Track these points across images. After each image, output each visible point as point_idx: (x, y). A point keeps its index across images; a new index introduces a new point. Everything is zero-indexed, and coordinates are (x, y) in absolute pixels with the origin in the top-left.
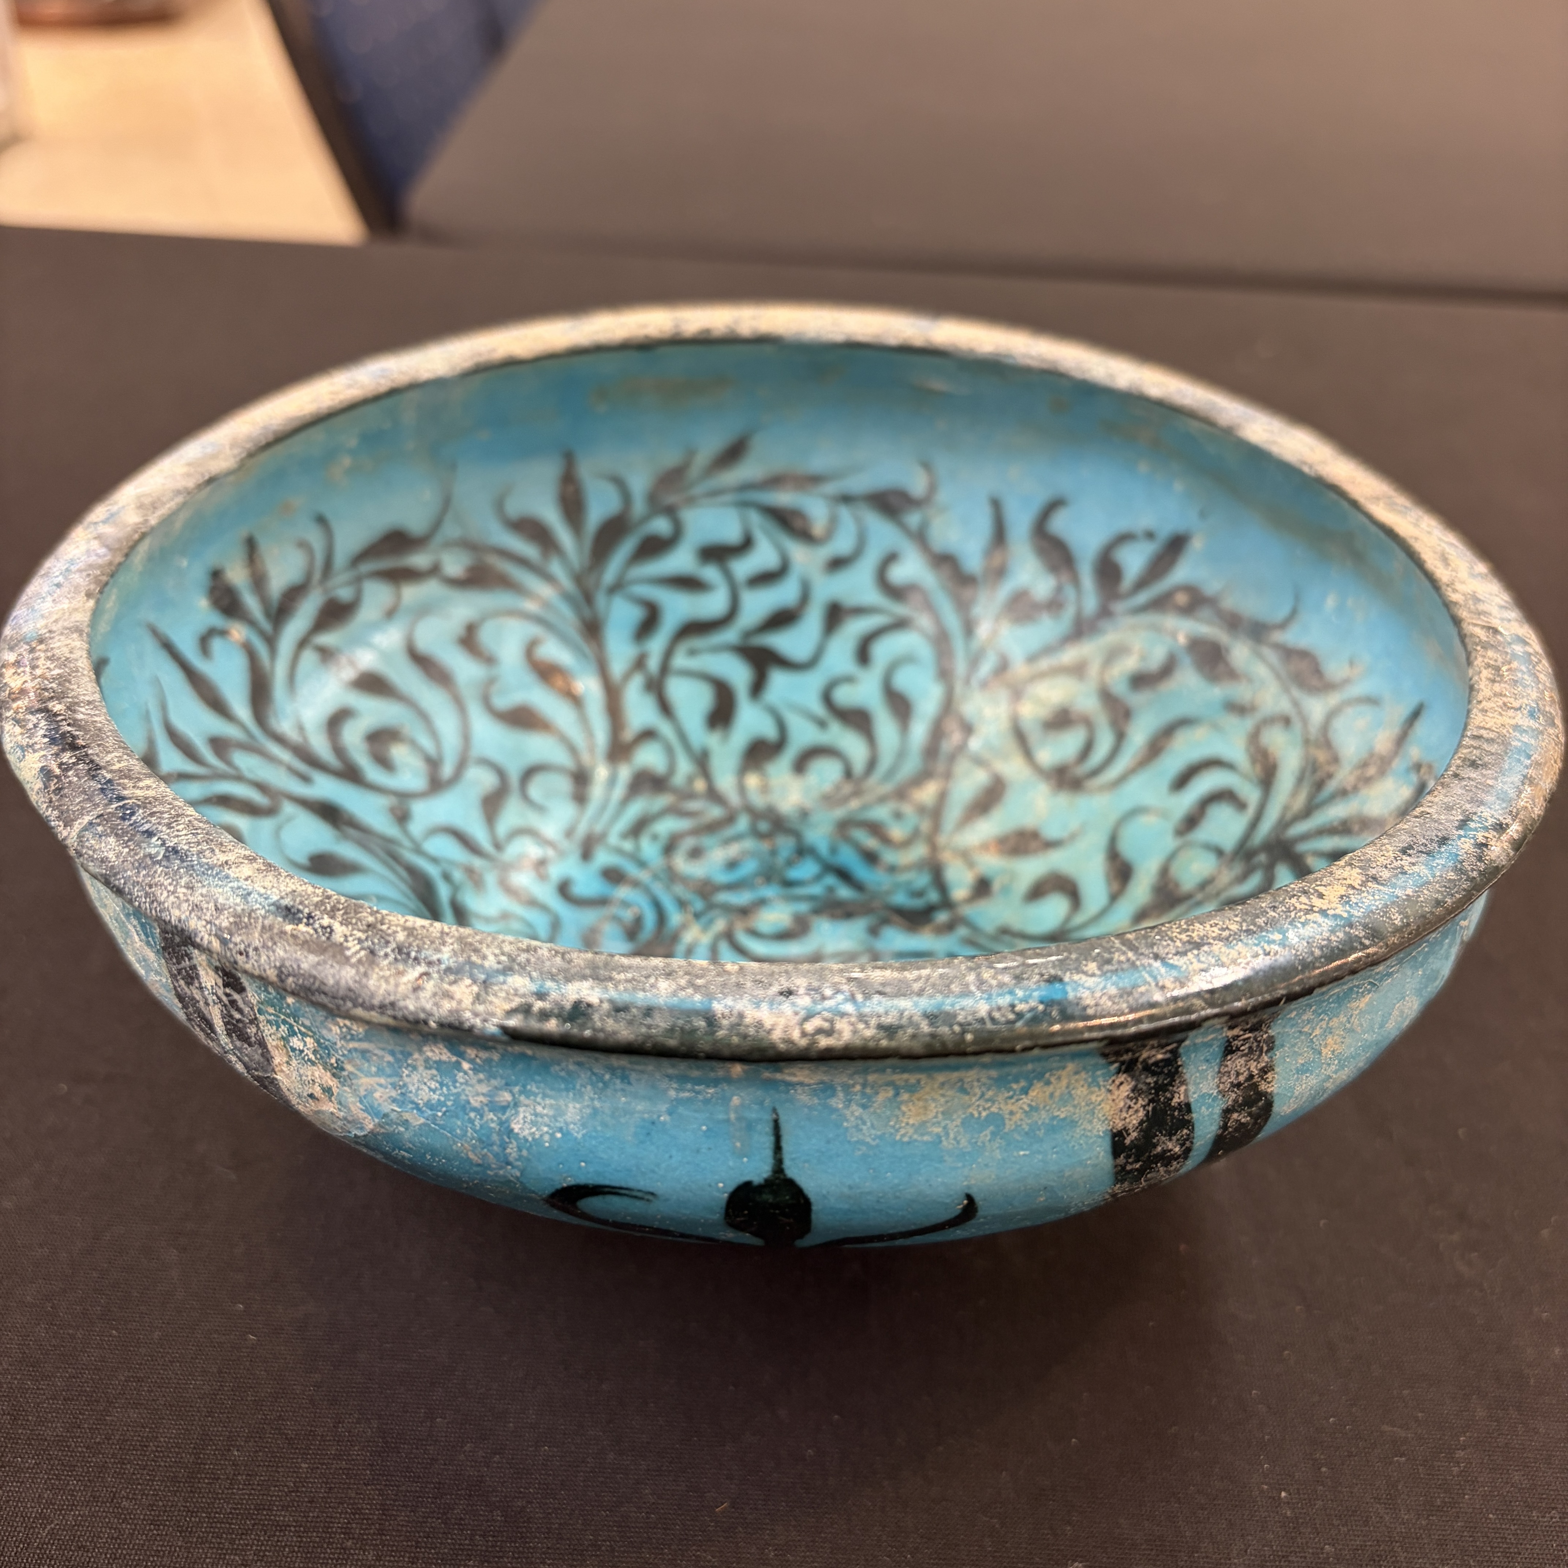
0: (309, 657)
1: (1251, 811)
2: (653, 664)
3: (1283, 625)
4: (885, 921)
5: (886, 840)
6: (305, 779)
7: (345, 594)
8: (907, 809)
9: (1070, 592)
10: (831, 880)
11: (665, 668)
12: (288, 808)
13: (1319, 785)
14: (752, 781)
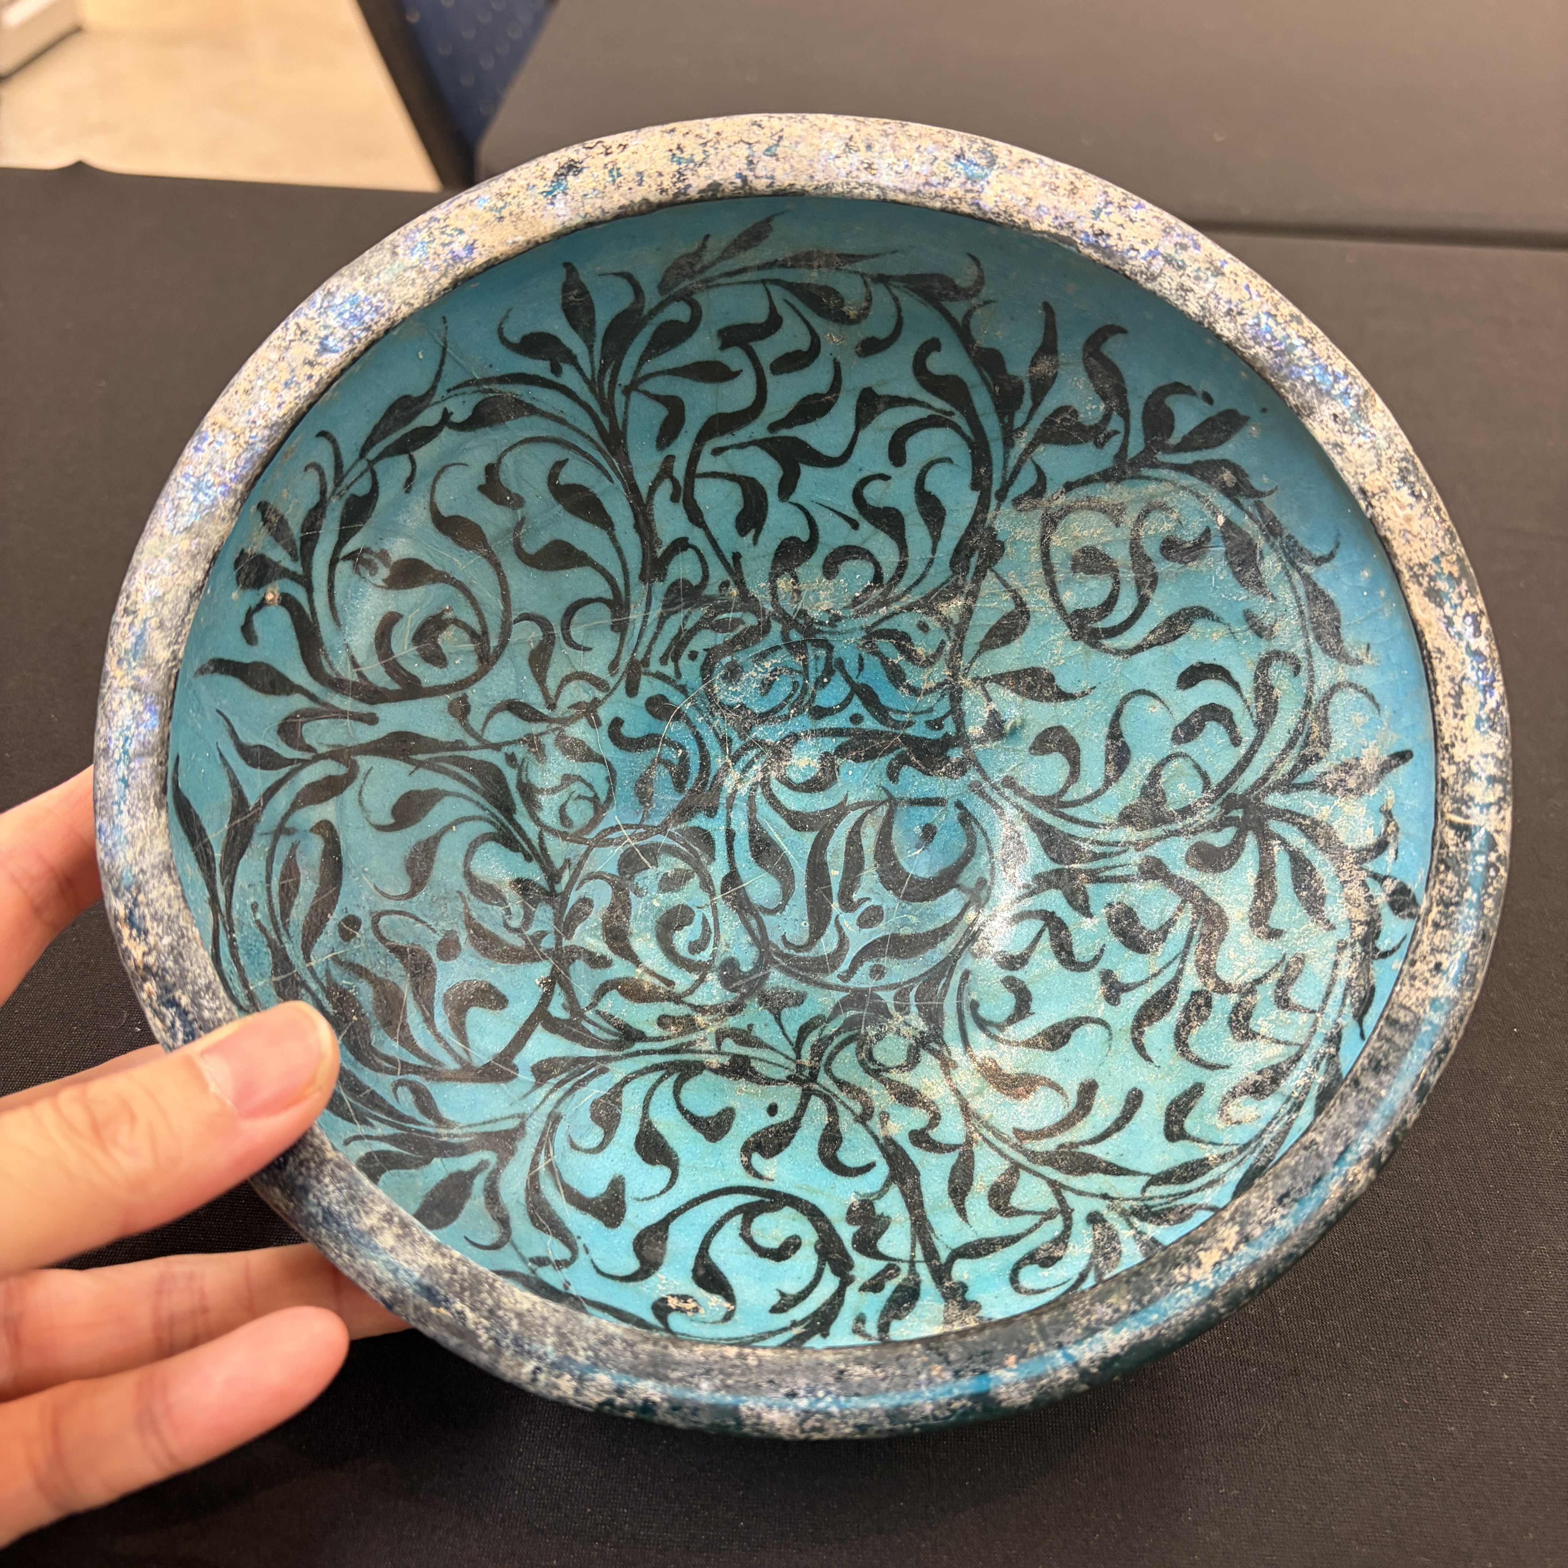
0: (344, 568)
1: (1242, 750)
2: (679, 471)
3: (1319, 561)
4: (904, 760)
5: (910, 656)
6: (372, 720)
7: (362, 488)
8: (932, 622)
9: (1116, 423)
10: (856, 706)
11: (691, 474)
12: (364, 762)
13: (1306, 761)
14: (784, 584)
